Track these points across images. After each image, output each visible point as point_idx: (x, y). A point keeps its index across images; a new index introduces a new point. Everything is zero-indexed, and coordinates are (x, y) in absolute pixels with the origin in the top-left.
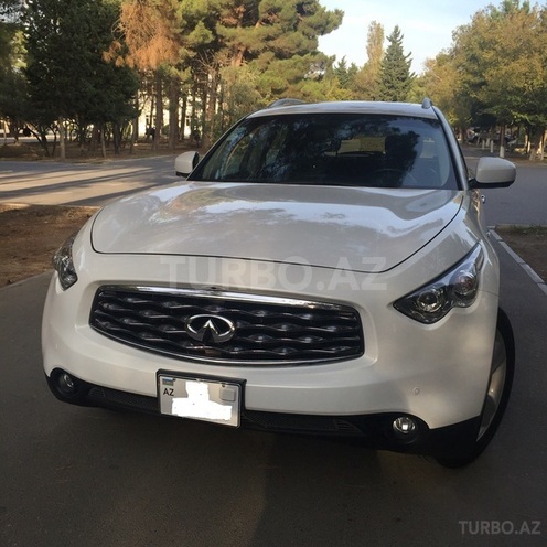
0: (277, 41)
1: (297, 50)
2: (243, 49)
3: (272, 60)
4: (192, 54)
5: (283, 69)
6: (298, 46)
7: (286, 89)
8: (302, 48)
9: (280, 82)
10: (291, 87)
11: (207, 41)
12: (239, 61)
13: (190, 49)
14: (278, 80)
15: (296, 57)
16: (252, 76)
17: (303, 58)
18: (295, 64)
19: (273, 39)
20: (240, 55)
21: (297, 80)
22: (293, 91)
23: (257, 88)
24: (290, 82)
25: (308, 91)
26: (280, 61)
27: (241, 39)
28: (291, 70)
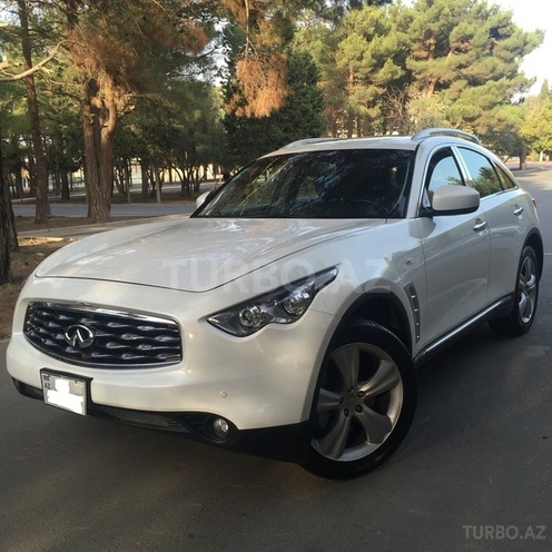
0: (470, 68)
1: (491, 75)
2: (434, 80)
3: (465, 87)
4: (381, 91)
5: (476, 96)
6: (492, 71)
7: (480, 116)
8: (497, 72)
9: (472, 109)
10: (485, 113)
11: (397, 77)
12: (430, 92)
13: (380, 86)
14: (469, 108)
15: (491, 82)
16: (441, 107)
17: (497, 83)
18: (489, 89)
19: (466, 67)
20: (432, 87)
21: (492, 106)
22: (488, 117)
23: (448, 118)
24: (484, 109)
25: (503, 117)
26: (473, 88)
27: (431, 71)
28: (484, 97)
